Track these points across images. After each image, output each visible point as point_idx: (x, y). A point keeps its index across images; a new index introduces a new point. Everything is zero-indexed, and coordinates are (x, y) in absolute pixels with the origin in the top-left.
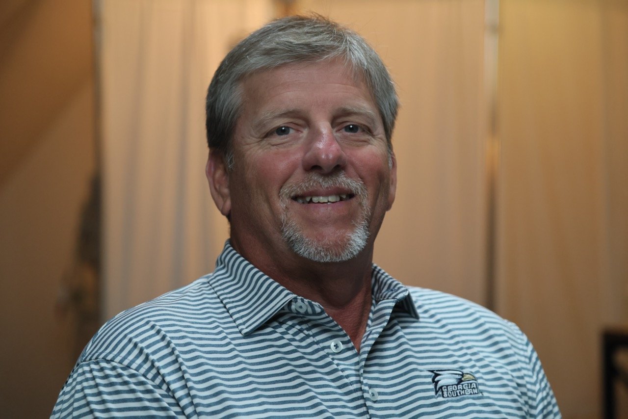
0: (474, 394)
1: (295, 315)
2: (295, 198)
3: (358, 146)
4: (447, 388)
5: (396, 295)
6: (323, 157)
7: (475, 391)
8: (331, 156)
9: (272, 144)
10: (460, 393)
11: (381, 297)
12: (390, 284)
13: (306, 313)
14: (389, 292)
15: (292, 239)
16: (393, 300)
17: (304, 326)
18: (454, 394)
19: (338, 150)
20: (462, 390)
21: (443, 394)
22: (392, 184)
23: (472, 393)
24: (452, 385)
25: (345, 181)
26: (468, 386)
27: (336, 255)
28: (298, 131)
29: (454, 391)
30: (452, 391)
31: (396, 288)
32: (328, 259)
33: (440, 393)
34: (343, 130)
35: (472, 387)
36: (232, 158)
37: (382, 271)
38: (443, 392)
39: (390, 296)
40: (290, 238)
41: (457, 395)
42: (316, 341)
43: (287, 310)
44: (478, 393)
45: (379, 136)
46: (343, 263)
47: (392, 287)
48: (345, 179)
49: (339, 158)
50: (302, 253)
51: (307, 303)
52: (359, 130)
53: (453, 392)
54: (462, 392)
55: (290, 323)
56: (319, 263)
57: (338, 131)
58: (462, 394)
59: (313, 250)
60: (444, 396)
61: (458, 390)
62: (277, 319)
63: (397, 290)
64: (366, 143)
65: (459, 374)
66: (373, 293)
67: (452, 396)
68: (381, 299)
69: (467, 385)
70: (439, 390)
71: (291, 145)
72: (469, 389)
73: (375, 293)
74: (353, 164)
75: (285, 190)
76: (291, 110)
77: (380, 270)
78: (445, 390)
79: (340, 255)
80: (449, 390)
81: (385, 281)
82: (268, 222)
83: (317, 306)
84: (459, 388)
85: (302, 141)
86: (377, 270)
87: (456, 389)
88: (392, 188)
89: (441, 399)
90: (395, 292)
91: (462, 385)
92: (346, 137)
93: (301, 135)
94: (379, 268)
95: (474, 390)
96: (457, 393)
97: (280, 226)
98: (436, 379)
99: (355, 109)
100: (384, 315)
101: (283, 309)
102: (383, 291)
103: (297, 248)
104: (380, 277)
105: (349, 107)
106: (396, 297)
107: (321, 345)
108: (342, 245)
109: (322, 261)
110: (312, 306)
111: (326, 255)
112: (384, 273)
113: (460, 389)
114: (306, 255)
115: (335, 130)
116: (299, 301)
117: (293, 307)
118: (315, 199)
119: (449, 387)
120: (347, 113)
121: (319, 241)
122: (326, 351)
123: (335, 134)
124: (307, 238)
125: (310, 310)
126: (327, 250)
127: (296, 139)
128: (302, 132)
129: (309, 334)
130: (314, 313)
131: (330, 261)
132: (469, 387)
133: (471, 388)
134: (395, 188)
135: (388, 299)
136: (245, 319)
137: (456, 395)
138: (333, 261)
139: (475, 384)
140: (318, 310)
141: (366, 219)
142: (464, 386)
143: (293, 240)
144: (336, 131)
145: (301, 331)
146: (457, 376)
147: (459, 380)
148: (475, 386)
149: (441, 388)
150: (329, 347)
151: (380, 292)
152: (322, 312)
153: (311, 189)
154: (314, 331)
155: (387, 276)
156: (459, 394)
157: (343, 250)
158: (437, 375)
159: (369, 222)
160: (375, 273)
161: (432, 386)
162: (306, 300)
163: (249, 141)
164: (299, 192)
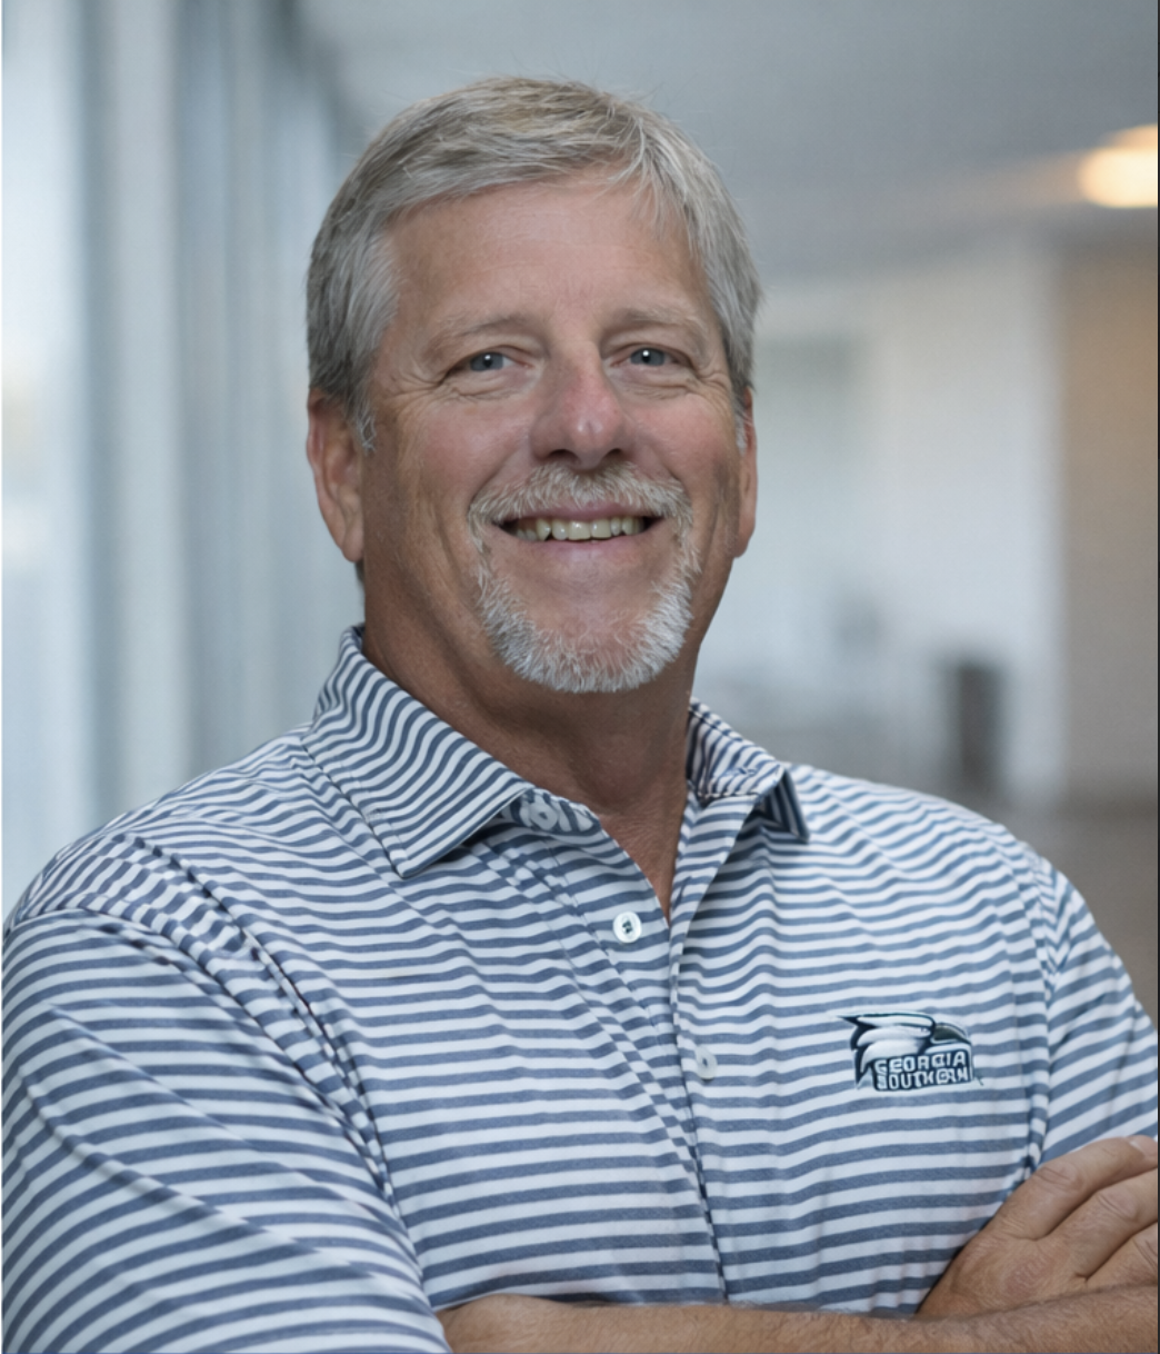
0: (958, 1082)
1: (530, 832)
2: (510, 525)
3: (663, 398)
4: (887, 1065)
5: (755, 785)
6: (580, 428)
7: (962, 1074)
8: (599, 428)
9: (463, 390)
10: (921, 1078)
11: (714, 790)
12: (736, 757)
13: (557, 830)
14: (736, 775)
15: (504, 628)
16: (746, 798)
17: (548, 864)
18: (906, 1082)
19: (616, 412)
20: (928, 1072)
21: (876, 1082)
22: (747, 489)
23: (954, 1080)
24: (903, 1057)
25: (635, 489)
26: (945, 1059)
27: (611, 675)
28: (521, 363)
29: (905, 1073)
30: (899, 1075)
31: (752, 765)
32: (589, 685)
33: (868, 1077)
34: (629, 361)
35: (955, 1064)
36: (369, 424)
37: (714, 718)
38: (875, 1075)
39: (738, 789)
40: (499, 626)
41: (913, 1086)
42: (576, 905)
43: (509, 818)
44: (969, 1080)
45: (714, 377)
46: (625, 695)
47: (740, 763)
48: (634, 482)
49: (621, 430)
50: (527, 668)
51: (558, 807)
52: (667, 360)
53: (903, 1076)
54: (929, 1078)
55: (513, 853)
56: (569, 694)
57: (618, 363)
58: (925, 1082)
59: (552, 661)
60: (880, 1086)
61: (916, 1070)
62: (488, 835)
63: (754, 773)
64: (681, 391)
65: (922, 1027)
66: (689, 774)
67: (901, 1088)
68: (716, 795)
69: (942, 1056)
70: (863, 1068)
71: (507, 395)
72: (947, 1067)
73: (694, 776)
74: (654, 445)
75: (482, 507)
76: (506, 317)
77: (706, 715)
78: (881, 1071)
79: (619, 671)
80: (892, 1070)
81: (720, 747)
82: (445, 586)
83: (583, 813)
84: (920, 1067)
85: (532, 385)
86: (699, 715)
87: (913, 1068)
88: (746, 501)
89: (869, 1092)
90: (751, 776)
91: (931, 1056)
92: (635, 380)
93: (529, 373)
94: (704, 708)
95: (959, 1071)
96: (913, 1078)
97: (472, 594)
98: (862, 1040)
99: (656, 312)
100: (721, 834)
101: (500, 816)
102: (718, 773)
103: (512, 654)
104: (707, 734)
105: (641, 307)
106: (755, 790)
107: (589, 918)
108: (627, 647)
109: (576, 689)
110: (570, 814)
111: (586, 674)
112: (718, 723)
113: (923, 1069)
114: (536, 674)
115: (610, 361)
116: (539, 800)
117: (524, 813)
118: (560, 531)
119: (892, 1062)
120: (636, 321)
121: (569, 635)
122: (601, 936)
123: (610, 372)
124: (540, 627)
125: (565, 824)
126: (589, 659)
127: (517, 382)
128: (531, 366)
129: (559, 886)
130: (576, 831)
131: (595, 690)
132: (948, 1063)
133: (951, 1066)
134: (755, 498)
135: (733, 795)
136: (405, 837)
137: (910, 1083)
138: (603, 689)
139: (962, 1054)
140: (585, 824)
141: (687, 579)
142: (934, 1058)
143: (504, 634)
144: (612, 365)
145: (539, 876)
146: (919, 1030)
147: (922, 1042)
148: (963, 1061)
149: (871, 1064)
150: (608, 925)
151: (710, 776)
152: (595, 829)
153: (546, 506)
154: (575, 877)
155: (726, 733)
156: (918, 1083)
157: (627, 661)
158: (864, 1028)
159: (693, 588)
160: (694, 721)
161: (849, 1055)
162: (555, 799)
163: (406, 385)
164: (518, 510)
